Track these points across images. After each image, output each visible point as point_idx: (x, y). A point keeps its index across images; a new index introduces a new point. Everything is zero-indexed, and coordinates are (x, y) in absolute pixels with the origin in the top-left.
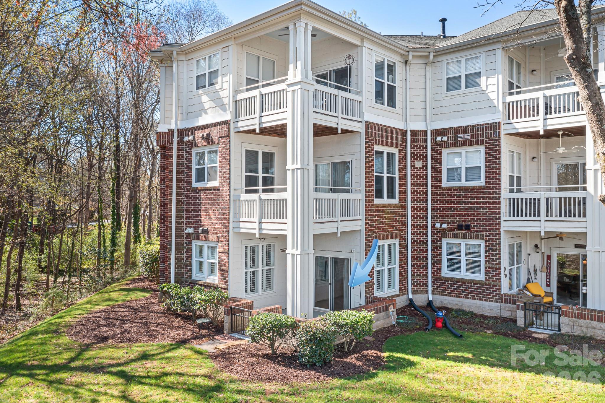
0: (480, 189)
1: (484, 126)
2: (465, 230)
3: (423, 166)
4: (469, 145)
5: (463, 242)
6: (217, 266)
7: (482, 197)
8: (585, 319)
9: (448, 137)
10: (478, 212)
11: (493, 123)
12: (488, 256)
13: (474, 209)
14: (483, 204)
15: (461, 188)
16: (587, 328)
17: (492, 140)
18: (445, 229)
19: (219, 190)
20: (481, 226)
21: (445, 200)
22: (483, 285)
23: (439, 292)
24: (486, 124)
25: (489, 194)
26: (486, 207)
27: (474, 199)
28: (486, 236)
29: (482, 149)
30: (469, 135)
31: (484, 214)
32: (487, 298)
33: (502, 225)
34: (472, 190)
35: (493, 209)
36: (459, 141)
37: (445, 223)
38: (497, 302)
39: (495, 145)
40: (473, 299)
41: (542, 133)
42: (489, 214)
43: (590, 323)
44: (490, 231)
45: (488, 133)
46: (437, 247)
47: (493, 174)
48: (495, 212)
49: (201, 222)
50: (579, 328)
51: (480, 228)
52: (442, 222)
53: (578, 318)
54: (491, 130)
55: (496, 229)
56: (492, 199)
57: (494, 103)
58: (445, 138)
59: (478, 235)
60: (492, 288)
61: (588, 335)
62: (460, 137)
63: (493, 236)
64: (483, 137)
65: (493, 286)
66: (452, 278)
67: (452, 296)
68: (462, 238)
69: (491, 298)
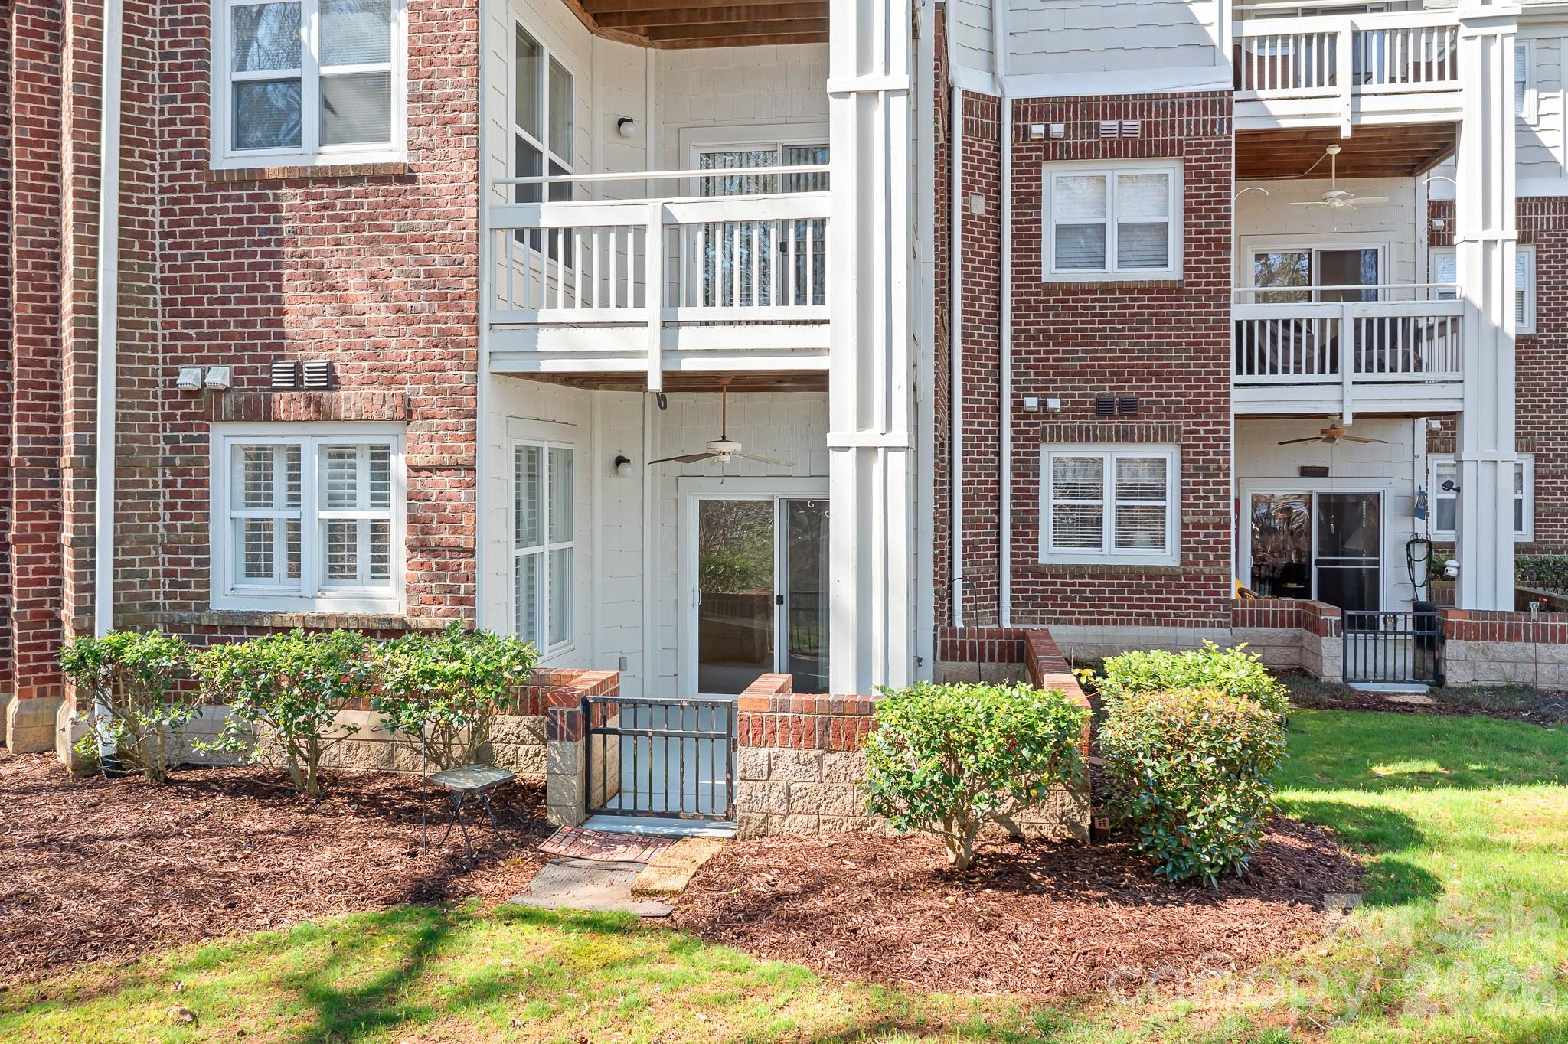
0: (1169, 292)
1: (1185, 101)
2: (1122, 415)
3: (988, 212)
4: (1134, 156)
5: (1109, 454)
6: (399, 536)
7: (1174, 314)
8: (1510, 640)
9: (1067, 127)
10: (1161, 359)
11: (1213, 93)
12: (1193, 491)
13: (1151, 351)
14: (1178, 336)
15: (1108, 288)
16: (1515, 663)
17: (1208, 144)
18: (1055, 416)
19: (412, 180)
20: (1172, 402)
21: (1054, 323)
22: (1178, 577)
23: (1035, 613)
24: (1190, 95)
25: (1196, 306)
26: (1188, 344)
27: (1149, 322)
28: (1187, 432)
29: (1172, 170)
30: (1139, 123)
31: (1182, 366)
32: (1188, 615)
33: (1233, 398)
34: (1141, 292)
35: (1208, 351)
36: (1104, 141)
37: (1054, 396)
38: (1220, 625)
39: (1217, 159)
40: (1144, 623)
41: (1346, 133)
42: (1196, 366)
43: (1524, 649)
44: (1199, 416)
45: (1197, 122)
46: (1026, 472)
47: (1209, 247)
48: (1215, 358)
49: (282, 335)
50: (1494, 666)
51: (1168, 410)
52: (1044, 394)
53: (1493, 638)
54: (1205, 114)
55: (1216, 409)
56: (1206, 321)
57: (1207, 35)
58: (1058, 129)
59: (1163, 429)
60: (1204, 586)
61: (1519, 681)
62: (1109, 127)
63: (1206, 431)
64: (1181, 133)
65: (1208, 578)
66: (1079, 567)
67: (1078, 622)
68: (1110, 441)
69: (1203, 615)
